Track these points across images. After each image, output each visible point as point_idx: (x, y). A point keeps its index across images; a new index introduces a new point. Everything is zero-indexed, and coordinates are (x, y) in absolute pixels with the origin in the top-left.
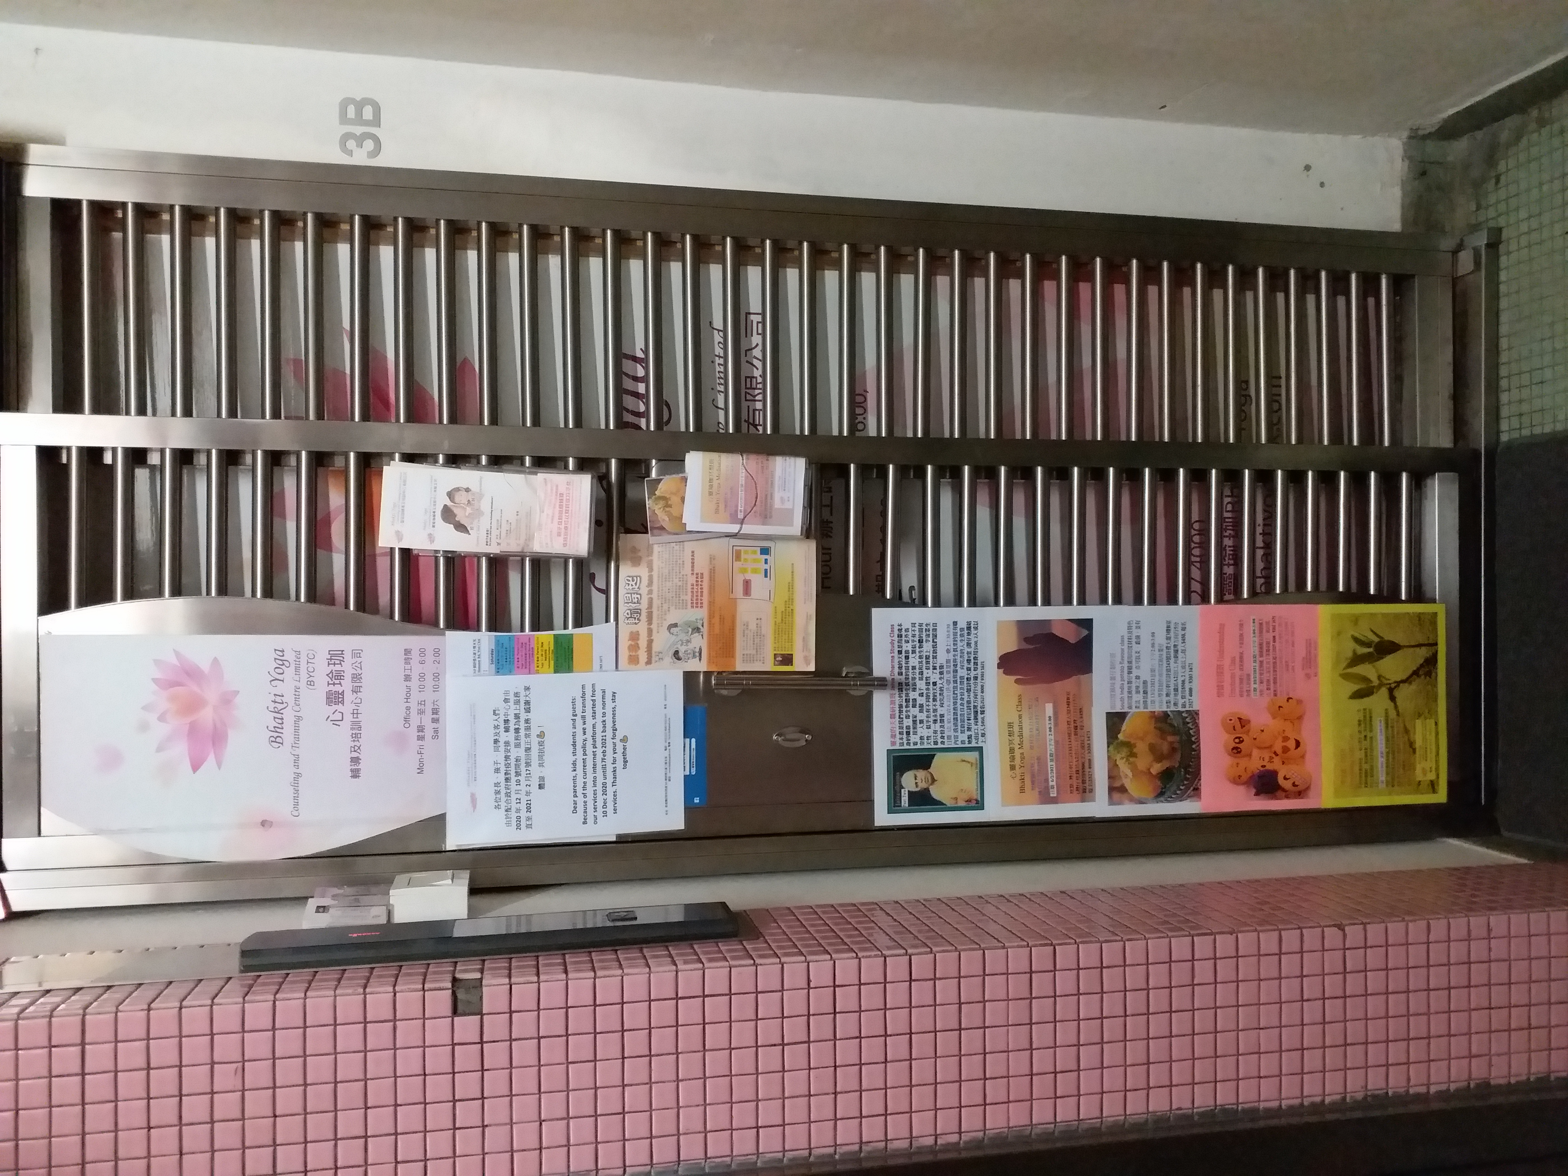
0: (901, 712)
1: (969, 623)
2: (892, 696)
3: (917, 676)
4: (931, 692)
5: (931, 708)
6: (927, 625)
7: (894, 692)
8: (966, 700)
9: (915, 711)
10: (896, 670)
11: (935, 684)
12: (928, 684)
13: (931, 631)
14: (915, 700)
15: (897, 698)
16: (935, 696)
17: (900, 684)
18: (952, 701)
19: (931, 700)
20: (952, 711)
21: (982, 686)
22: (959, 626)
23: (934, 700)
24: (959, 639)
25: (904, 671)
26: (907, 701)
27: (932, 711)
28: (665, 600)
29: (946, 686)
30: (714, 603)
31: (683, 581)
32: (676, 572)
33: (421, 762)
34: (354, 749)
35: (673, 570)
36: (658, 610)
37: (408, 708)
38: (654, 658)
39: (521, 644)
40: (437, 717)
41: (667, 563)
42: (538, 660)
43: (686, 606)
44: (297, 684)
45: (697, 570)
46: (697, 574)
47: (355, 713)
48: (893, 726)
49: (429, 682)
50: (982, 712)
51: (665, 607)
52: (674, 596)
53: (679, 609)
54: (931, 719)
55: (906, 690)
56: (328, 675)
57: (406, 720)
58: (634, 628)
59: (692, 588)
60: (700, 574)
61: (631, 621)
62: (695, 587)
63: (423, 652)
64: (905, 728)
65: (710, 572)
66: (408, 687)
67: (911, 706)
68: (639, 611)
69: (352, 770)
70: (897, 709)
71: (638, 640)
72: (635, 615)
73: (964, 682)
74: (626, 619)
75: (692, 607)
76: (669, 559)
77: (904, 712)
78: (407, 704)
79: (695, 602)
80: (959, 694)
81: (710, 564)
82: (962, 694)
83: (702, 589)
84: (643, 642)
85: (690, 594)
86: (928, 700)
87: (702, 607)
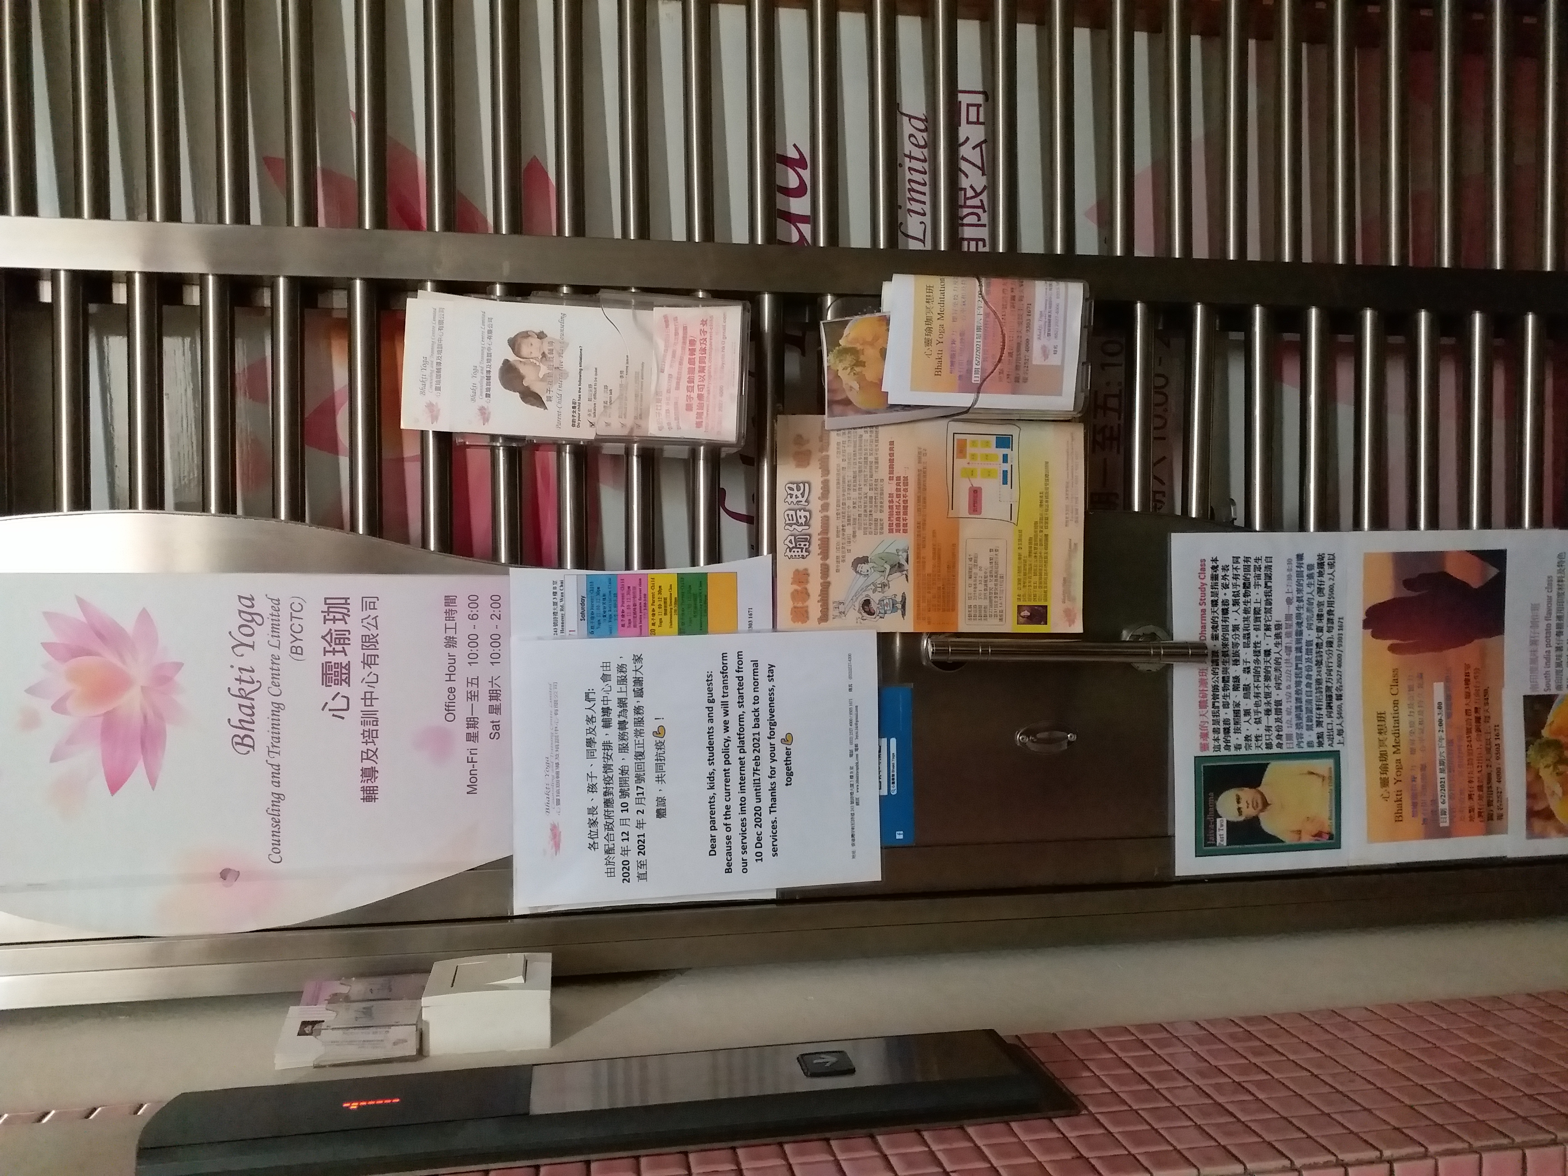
0: (1215, 697)
1: (1320, 557)
2: (1202, 672)
3: (1241, 641)
4: (1263, 665)
5: (1261, 690)
6: (1257, 560)
7: (1203, 666)
8: (1314, 678)
9: (1236, 696)
10: (1209, 632)
11: (1268, 653)
12: (1257, 653)
13: (1260, 570)
14: (1237, 679)
15: (1210, 676)
16: (1267, 672)
17: (1215, 653)
18: (1294, 679)
19: (1262, 679)
20: (1294, 696)
21: (1339, 657)
23: (1267, 679)
25: (1220, 632)
26: (1225, 680)
27: (1262, 695)
28: (849, 520)
29: (1284, 656)
30: (924, 524)
31: (876, 489)
32: (865, 476)
33: (473, 775)
34: (366, 755)
35: (860, 471)
36: (838, 536)
37: (452, 690)
38: (832, 612)
39: (626, 588)
40: (498, 703)
41: (852, 461)
42: (654, 615)
43: (882, 528)
44: (275, 651)
45: (899, 471)
46: (898, 478)
47: (368, 698)
48: (1205, 719)
49: (485, 649)
50: (1339, 697)
51: (849, 530)
52: (863, 513)
53: (871, 533)
54: (1262, 709)
55: (1224, 662)
56: (323, 637)
57: (449, 708)
58: (801, 564)
59: (891, 501)
60: (902, 478)
61: (796, 553)
62: (895, 499)
63: (473, 601)
64: (1221, 723)
65: (919, 475)
66: (452, 657)
67: (1231, 688)
68: (808, 539)
69: (364, 789)
70: (1210, 693)
71: (807, 582)
72: (803, 544)
73: (1312, 649)
74: (788, 550)
75: (891, 531)
76: (855, 455)
77: (1220, 697)
78: (451, 684)
79: (895, 522)
80: (1304, 670)
81: (919, 462)
82: (1309, 669)
83: (905, 502)
84: (814, 586)
85: (886, 510)
86: (1257, 678)
87: (905, 531)
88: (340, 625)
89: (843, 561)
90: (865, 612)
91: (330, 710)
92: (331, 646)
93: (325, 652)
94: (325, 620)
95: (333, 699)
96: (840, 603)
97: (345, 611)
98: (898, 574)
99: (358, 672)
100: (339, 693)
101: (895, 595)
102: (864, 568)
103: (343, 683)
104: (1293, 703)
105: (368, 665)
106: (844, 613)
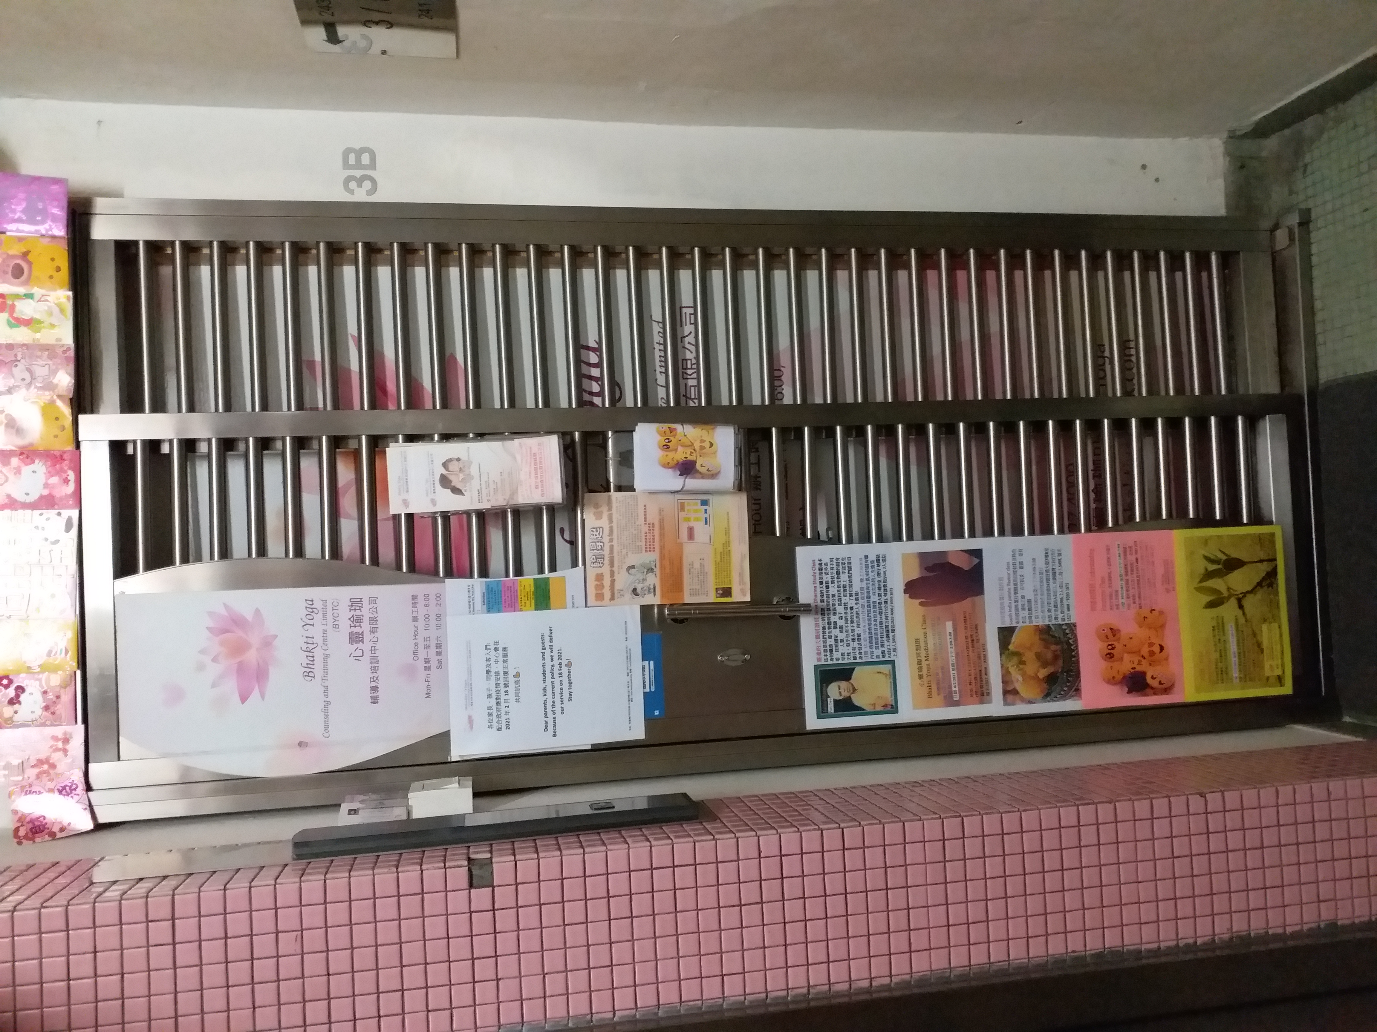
0: (824, 633)
1: (878, 556)
2: (816, 620)
3: (837, 602)
4: (849, 615)
5: (849, 628)
6: (843, 559)
7: (817, 616)
8: (878, 621)
9: (836, 632)
10: (819, 598)
11: (852, 608)
12: (846, 609)
13: (845, 565)
14: (835, 623)
15: (820, 622)
16: (852, 618)
17: (823, 610)
18: (867, 622)
19: (849, 622)
20: (868, 631)
21: (892, 609)
22: (870, 559)
23: (852, 622)
24: (870, 569)
25: (825, 598)
26: (829, 623)
27: (850, 631)
28: (624, 547)
29: (861, 610)
30: (664, 547)
31: (638, 530)
32: (632, 523)
33: (428, 688)
34: (373, 680)
35: (629, 521)
36: (618, 555)
37: (416, 644)
38: (616, 595)
39: (507, 587)
40: (440, 650)
41: (624, 516)
42: (521, 600)
43: (641, 550)
44: (325, 627)
45: (649, 520)
46: (649, 524)
47: (373, 650)
48: (819, 645)
49: (433, 622)
50: (893, 631)
51: (624, 552)
52: (631, 542)
54: (850, 638)
55: (828, 614)
56: (350, 619)
57: (415, 654)
58: (599, 571)
59: (646, 536)
60: (651, 524)
61: (596, 565)
62: (648, 535)
63: (427, 597)
64: (828, 646)
65: (660, 522)
66: (416, 627)
67: (832, 628)
68: (602, 557)
69: (372, 697)
70: (821, 631)
71: (603, 580)
72: (600, 560)
73: (876, 606)
74: (592, 563)
75: (646, 551)
76: (626, 513)
77: (827, 633)
78: (415, 641)
79: (648, 547)
80: (872, 617)
81: (660, 515)
82: (875, 616)
83: (653, 536)
84: (607, 582)
85: (644, 540)
86: (846, 622)
87: (654, 551)
88: (358, 613)
91: (353, 657)
92: (353, 623)
93: (350, 627)
94: (350, 610)
95: (355, 651)
97: (360, 605)
99: (367, 636)
100: (358, 648)
102: (632, 571)
103: (360, 642)
104: (867, 635)
105: (373, 632)
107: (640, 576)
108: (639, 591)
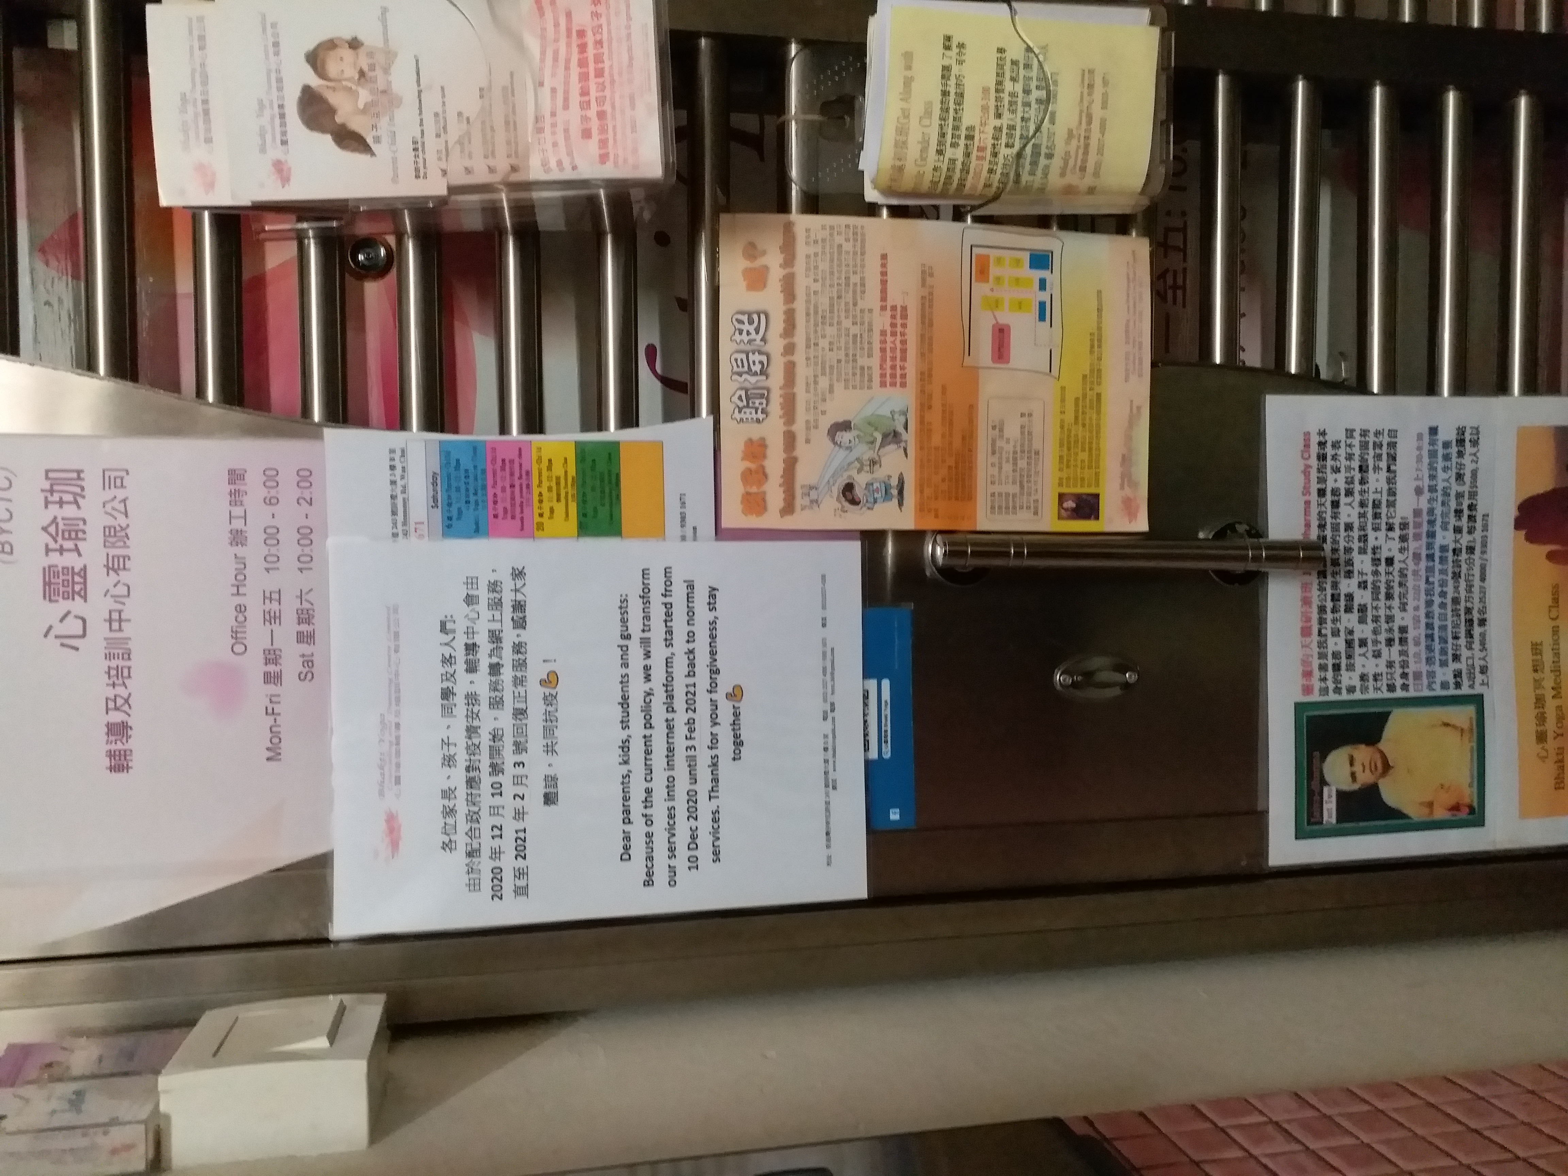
0: (1322, 621)
2: (1305, 587)
3: (1356, 545)
4: (1383, 578)
5: (1382, 613)
6: (1379, 434)
7: (1307, 578)
8: (1450, 596)
9: (1349, 620)
10: (1314, 530)
11: (1390, 561)
12: (1376, 561)
13: (1381, 448)
14: (1350, 597)
15: (1315, 593)
16: (1389, 587)
17: (1321, 560)
18: (1423, 597)
19: (1382, 596)
20: (1423, 620)
21: (1483, 568)
22: (1440, 436)
23: (1389, 596)
24: (1440, 464)
25: (1329, 533)
26: (1335, 598)
27: (1383, 619)
28: (823, 368)
29: (1411, 566)
30: (930, 376)
31: (862, 324)
32: (847, 304)
33: (275, 733)
34: (114, 704)
35: (839, 297)
36: (808, 391)
37: (241, 609)
38: (799, 501)
39: (499, 463)
40: (310, 628)
41: (828, 282)
42: (541, 501)
43: (870, 380)
45: (895, 297)
46: (894, 308)
47: (115, 620)
48: (1308, 652)
50: (1482, 622)
51: (824, 383)
52: (843, 358)
53: (854, 387)
54: (1382, 637)
55: (1334, 574)
56: (45, 529)
57: (238, 634)
58: (755, 432)
59: (884, 342)
60: (899, 309)
61: (748, 416)
62: (889, 339)
63: (271, 477)
64: (1330, 656)
65: (923, 304)
66: (241, 563)
67: (1342, 609)
68: (765, 393)
69: (110, 754)
70: (1315, 616)
71: (764, 457)
72: (757, 402)
73: (1447, 557)
74: (737, 410)
75: (883, 384)
76: (832, 273)
77: (1329, 621)
78: (240, 600)
79: (889, 372)
80: (1436, 584)
81: (924, 284)
82: (1443, 583)
83: (904, 342)
84: (774, 464)
85: (877, 353)
86: (1375, 597)
87: (903, 385)
88: (70, 511)
89: (816, 427)
90: (847, 500)
91: (56, 637)
92: (56, 541)
93: (48, 550)
94: (47, 503)
95: (62, 620)
96: (811, 488)
97: (78, 490)
98: (893, 447)
99: (98, 580)
100: (69, 613)
101: (889, 477)
102: (845, 437)
103: (76, 597)
104: (1422, 631)
105: (115, 571)
106: (817, 501)
107: (864, 452)
108: (859, 492)
